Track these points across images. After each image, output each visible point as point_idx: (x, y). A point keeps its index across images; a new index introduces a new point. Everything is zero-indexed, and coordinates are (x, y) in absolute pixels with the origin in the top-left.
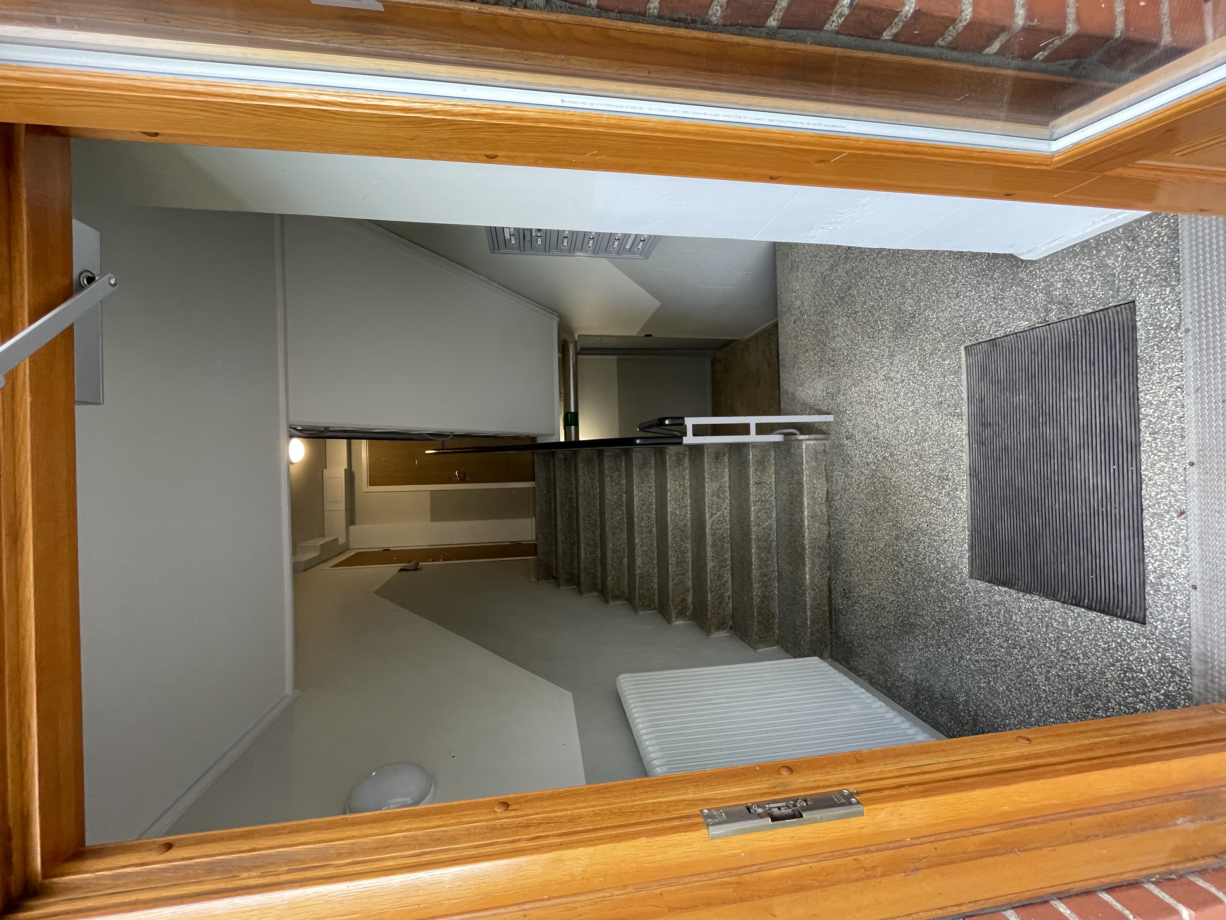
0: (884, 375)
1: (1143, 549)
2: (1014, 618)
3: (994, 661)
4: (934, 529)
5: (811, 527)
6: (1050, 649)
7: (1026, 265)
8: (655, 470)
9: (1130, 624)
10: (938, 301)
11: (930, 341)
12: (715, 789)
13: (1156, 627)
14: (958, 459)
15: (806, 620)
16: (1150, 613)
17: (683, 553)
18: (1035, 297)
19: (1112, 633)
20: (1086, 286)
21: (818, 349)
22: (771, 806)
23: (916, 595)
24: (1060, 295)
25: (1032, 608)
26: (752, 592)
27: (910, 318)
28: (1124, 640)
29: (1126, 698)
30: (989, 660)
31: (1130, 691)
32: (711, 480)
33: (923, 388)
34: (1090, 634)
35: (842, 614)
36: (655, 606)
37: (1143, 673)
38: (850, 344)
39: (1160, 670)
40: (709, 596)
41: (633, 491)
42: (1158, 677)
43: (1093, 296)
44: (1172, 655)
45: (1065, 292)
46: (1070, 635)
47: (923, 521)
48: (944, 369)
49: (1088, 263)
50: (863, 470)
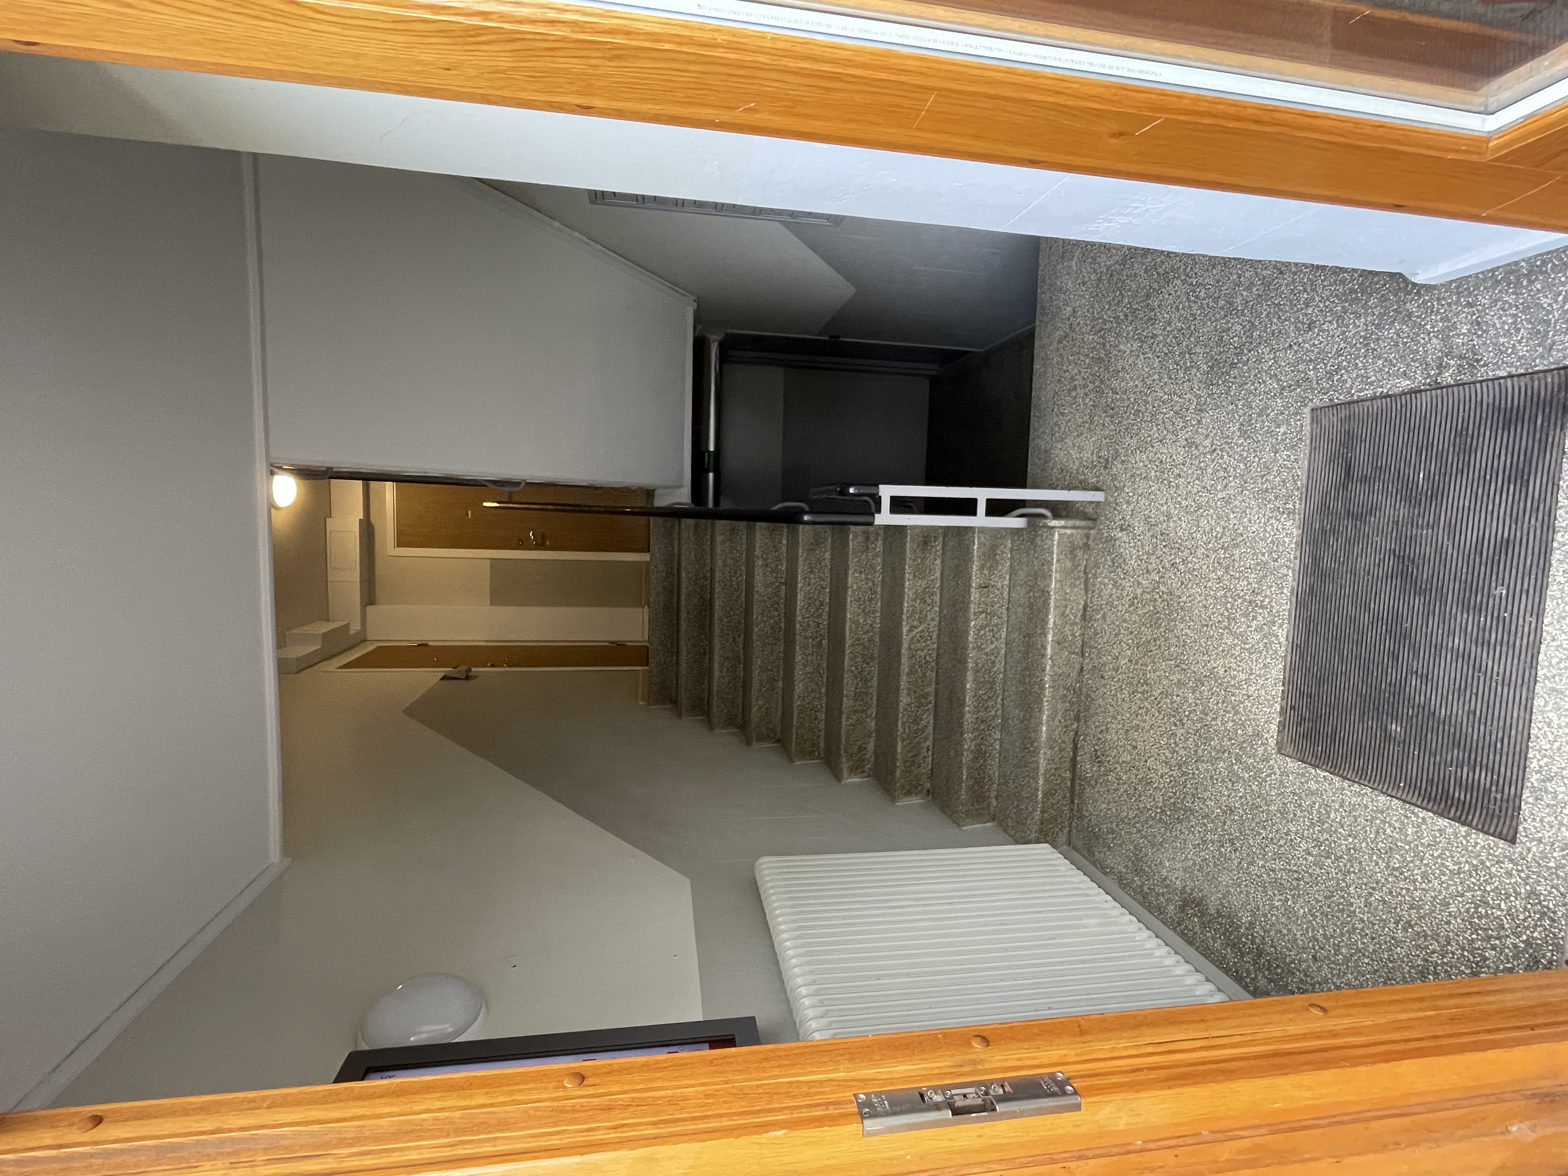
0: (1186, 440)
1: (1529, 738)
2: (1332, 815)
3: (1296, 872)
4: (1234, 678)
5: (1054, 657)
6: (1377, 864)
7: (1419, 292)
8: (832, 554)
9: (1494, 841)
10: (1280, 332)
11: (1260, 394)
12: (877, 1066)
13: (1529, 850)
14: (1280, 578)
15: (1037, 790)
16: (1524, 828)
17: (866, 681)
18: (1426, 343)
19: (1467, 850)
20: (1505, 335)
21: (1091, 386)
22: (954, 1092)
23: (1198, 769)
24: (1463, 344)
25: (1359, 804)
26: (962, 746)
27: (1235, 354)
28: (1482, 862)
29: (1473, 940)
30: (1290, 870)
31: (1480, 932)
32: (914, 576)
33: (1242, 466)
34: (1437, 850)
35: (1090, 785)
36: (820, 754)
37: (1502, 910)
38: (1140, 384)
39: (1525, 909)
40: (899, 746)
41: (796, 583)
42: (1521, 917)
43: (1512, 353)
44: (1545, 890)
45: (1472, 340)
46: (1407, 847)
47: (1219, 665)
48: (1277, 439)
49: (1511, 299)
50: (1140, 579)
